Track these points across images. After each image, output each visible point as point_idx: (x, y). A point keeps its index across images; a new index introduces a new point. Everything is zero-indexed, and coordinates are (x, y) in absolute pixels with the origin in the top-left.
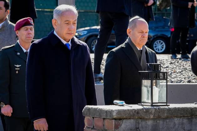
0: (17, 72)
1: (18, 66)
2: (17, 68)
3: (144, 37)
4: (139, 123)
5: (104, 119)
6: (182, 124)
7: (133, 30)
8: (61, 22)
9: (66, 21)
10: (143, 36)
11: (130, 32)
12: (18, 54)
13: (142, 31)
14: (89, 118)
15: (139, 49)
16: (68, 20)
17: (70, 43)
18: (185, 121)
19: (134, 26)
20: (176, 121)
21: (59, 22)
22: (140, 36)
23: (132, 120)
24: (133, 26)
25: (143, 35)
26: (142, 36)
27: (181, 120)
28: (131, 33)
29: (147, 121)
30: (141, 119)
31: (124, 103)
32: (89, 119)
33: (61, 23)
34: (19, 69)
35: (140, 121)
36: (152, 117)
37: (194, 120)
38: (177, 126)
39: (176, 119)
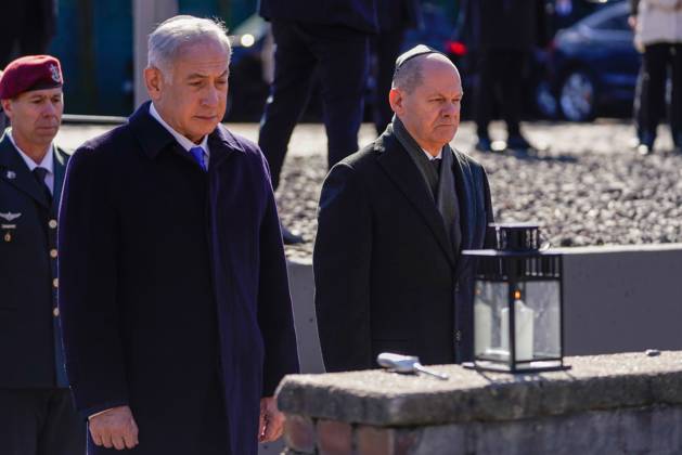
0: (8, 237)
1: (10, 216)
2: (7, 222)
3: (447, 116)
4: (475, 437)
5: (355, 425)
6: (620, 431)
7: (409, 93)
8: (175, 78)
9: (191, 77)
10: (444, 114)
11: (400, 100)
12: (10, 175)
13: (440, 95)
14: (300, 419)
15: (431, 158)
16: (201, 73)
17: (204, 145)
18: (628, 421)
19: (413, 79)
20: (600, 421)
21: (168, 78)
22: (436, 114)
23: (453, 430)
24: (409, 81)
25: (445, 111)
26: (441, 113)
27: (615, 417)
28: (402, 103)
29: (503, 429)
30: (482, 421)
31: (417, 366)
32: (298, 424)
33: (174, 82)
34: (13, 226)
35: (479, 428)
36: (518, 412)
37: (657, 416)
38: (601, 441)
39: (598, 416)
